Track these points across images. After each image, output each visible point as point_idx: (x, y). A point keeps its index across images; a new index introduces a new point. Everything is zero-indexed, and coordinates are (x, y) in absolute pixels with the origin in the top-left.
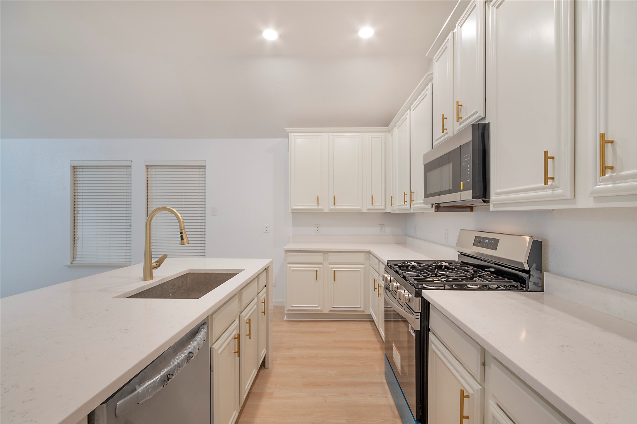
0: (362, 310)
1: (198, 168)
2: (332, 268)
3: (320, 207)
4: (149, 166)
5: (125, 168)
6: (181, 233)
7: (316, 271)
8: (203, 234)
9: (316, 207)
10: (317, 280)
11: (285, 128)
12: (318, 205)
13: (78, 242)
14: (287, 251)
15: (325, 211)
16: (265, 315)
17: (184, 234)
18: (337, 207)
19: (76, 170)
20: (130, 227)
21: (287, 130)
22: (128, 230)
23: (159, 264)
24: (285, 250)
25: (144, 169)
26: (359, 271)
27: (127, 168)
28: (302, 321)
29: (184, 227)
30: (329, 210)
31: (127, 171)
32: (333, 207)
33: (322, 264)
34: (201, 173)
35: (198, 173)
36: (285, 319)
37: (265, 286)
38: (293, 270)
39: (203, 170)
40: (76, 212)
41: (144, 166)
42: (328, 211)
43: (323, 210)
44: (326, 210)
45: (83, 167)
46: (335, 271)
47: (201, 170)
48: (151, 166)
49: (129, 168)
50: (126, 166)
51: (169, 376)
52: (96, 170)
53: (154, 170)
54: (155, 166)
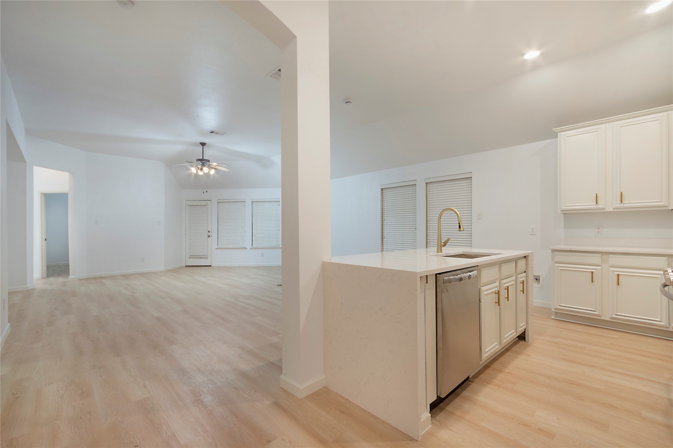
0: (662, 325)
1: (466, 179)
2: (614, 271)
3: (599, 206)
4: (428, 183)
5: (412, 186)
6: (459, 224)
7: (591, 273)
8: (470, 235)
9: (594, 206)
10: (592, 282)
11: (553, 129)
12: (597, 203)
13: (385, 240)
14: (553, 251)
15: (607, 210)
16: (523, 293)
17: (461, 224)
18: (625, 205)
19: (383, 191)
20: (415, 230)
21: (555, 131)
22: (414, 232)
23: (445, 244)
24: (552, 250)
25: (425, 185)
26: (658, 277)
27: (413, 186)
28: (573, 323)
29: (461, 220)
30: (614, 208)
31: (413, 188)
32: (619, 205)
33: (600, 266)
34: (468, 184)
35: (465, 184)
36: (553, 317)
37: (525, 272)
38: (561, 269)
39: (470, 181)
40: (383, 220)
41: (425, 183)
42: (611, 210)
43: (605, 209)
44: (609, 209)
45: (387, 189)
46: (618, 275)
47: (468, 181)
48: (429, 183)
49: (415, 186)
50: (413, 185)
51: (461, 279)
52: (394, 190)
53: (431, 185)
54: (432, 182)
